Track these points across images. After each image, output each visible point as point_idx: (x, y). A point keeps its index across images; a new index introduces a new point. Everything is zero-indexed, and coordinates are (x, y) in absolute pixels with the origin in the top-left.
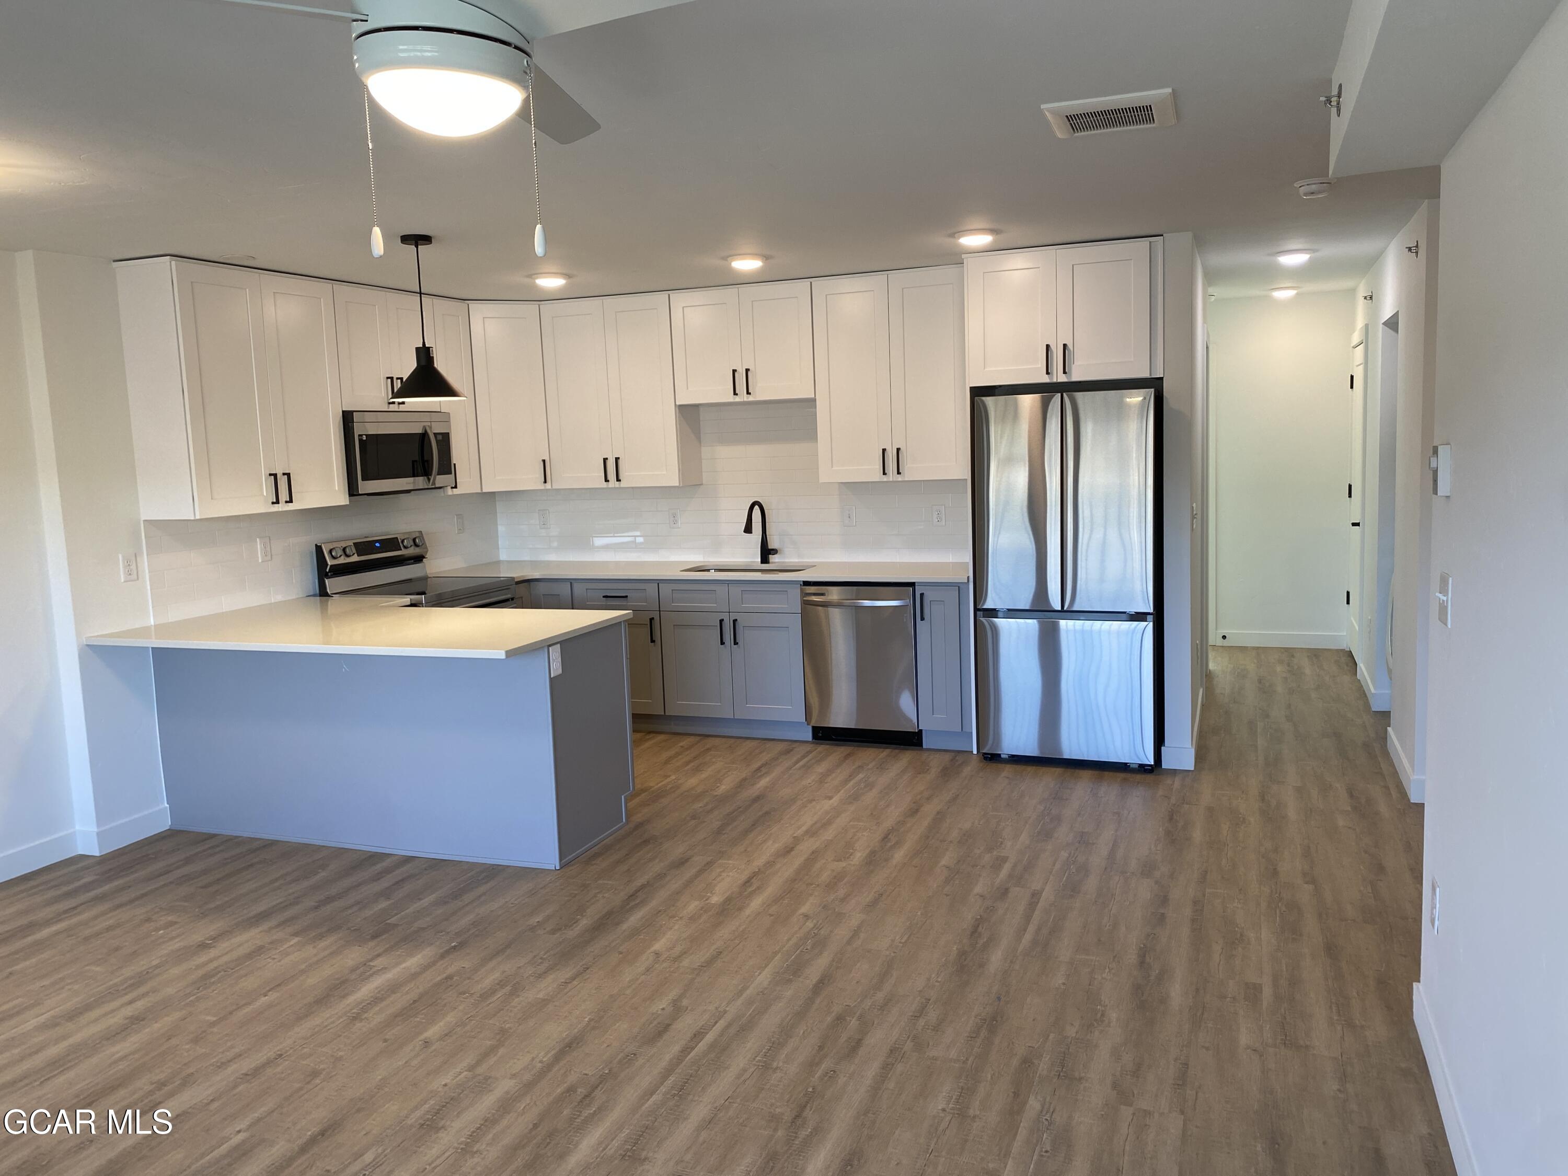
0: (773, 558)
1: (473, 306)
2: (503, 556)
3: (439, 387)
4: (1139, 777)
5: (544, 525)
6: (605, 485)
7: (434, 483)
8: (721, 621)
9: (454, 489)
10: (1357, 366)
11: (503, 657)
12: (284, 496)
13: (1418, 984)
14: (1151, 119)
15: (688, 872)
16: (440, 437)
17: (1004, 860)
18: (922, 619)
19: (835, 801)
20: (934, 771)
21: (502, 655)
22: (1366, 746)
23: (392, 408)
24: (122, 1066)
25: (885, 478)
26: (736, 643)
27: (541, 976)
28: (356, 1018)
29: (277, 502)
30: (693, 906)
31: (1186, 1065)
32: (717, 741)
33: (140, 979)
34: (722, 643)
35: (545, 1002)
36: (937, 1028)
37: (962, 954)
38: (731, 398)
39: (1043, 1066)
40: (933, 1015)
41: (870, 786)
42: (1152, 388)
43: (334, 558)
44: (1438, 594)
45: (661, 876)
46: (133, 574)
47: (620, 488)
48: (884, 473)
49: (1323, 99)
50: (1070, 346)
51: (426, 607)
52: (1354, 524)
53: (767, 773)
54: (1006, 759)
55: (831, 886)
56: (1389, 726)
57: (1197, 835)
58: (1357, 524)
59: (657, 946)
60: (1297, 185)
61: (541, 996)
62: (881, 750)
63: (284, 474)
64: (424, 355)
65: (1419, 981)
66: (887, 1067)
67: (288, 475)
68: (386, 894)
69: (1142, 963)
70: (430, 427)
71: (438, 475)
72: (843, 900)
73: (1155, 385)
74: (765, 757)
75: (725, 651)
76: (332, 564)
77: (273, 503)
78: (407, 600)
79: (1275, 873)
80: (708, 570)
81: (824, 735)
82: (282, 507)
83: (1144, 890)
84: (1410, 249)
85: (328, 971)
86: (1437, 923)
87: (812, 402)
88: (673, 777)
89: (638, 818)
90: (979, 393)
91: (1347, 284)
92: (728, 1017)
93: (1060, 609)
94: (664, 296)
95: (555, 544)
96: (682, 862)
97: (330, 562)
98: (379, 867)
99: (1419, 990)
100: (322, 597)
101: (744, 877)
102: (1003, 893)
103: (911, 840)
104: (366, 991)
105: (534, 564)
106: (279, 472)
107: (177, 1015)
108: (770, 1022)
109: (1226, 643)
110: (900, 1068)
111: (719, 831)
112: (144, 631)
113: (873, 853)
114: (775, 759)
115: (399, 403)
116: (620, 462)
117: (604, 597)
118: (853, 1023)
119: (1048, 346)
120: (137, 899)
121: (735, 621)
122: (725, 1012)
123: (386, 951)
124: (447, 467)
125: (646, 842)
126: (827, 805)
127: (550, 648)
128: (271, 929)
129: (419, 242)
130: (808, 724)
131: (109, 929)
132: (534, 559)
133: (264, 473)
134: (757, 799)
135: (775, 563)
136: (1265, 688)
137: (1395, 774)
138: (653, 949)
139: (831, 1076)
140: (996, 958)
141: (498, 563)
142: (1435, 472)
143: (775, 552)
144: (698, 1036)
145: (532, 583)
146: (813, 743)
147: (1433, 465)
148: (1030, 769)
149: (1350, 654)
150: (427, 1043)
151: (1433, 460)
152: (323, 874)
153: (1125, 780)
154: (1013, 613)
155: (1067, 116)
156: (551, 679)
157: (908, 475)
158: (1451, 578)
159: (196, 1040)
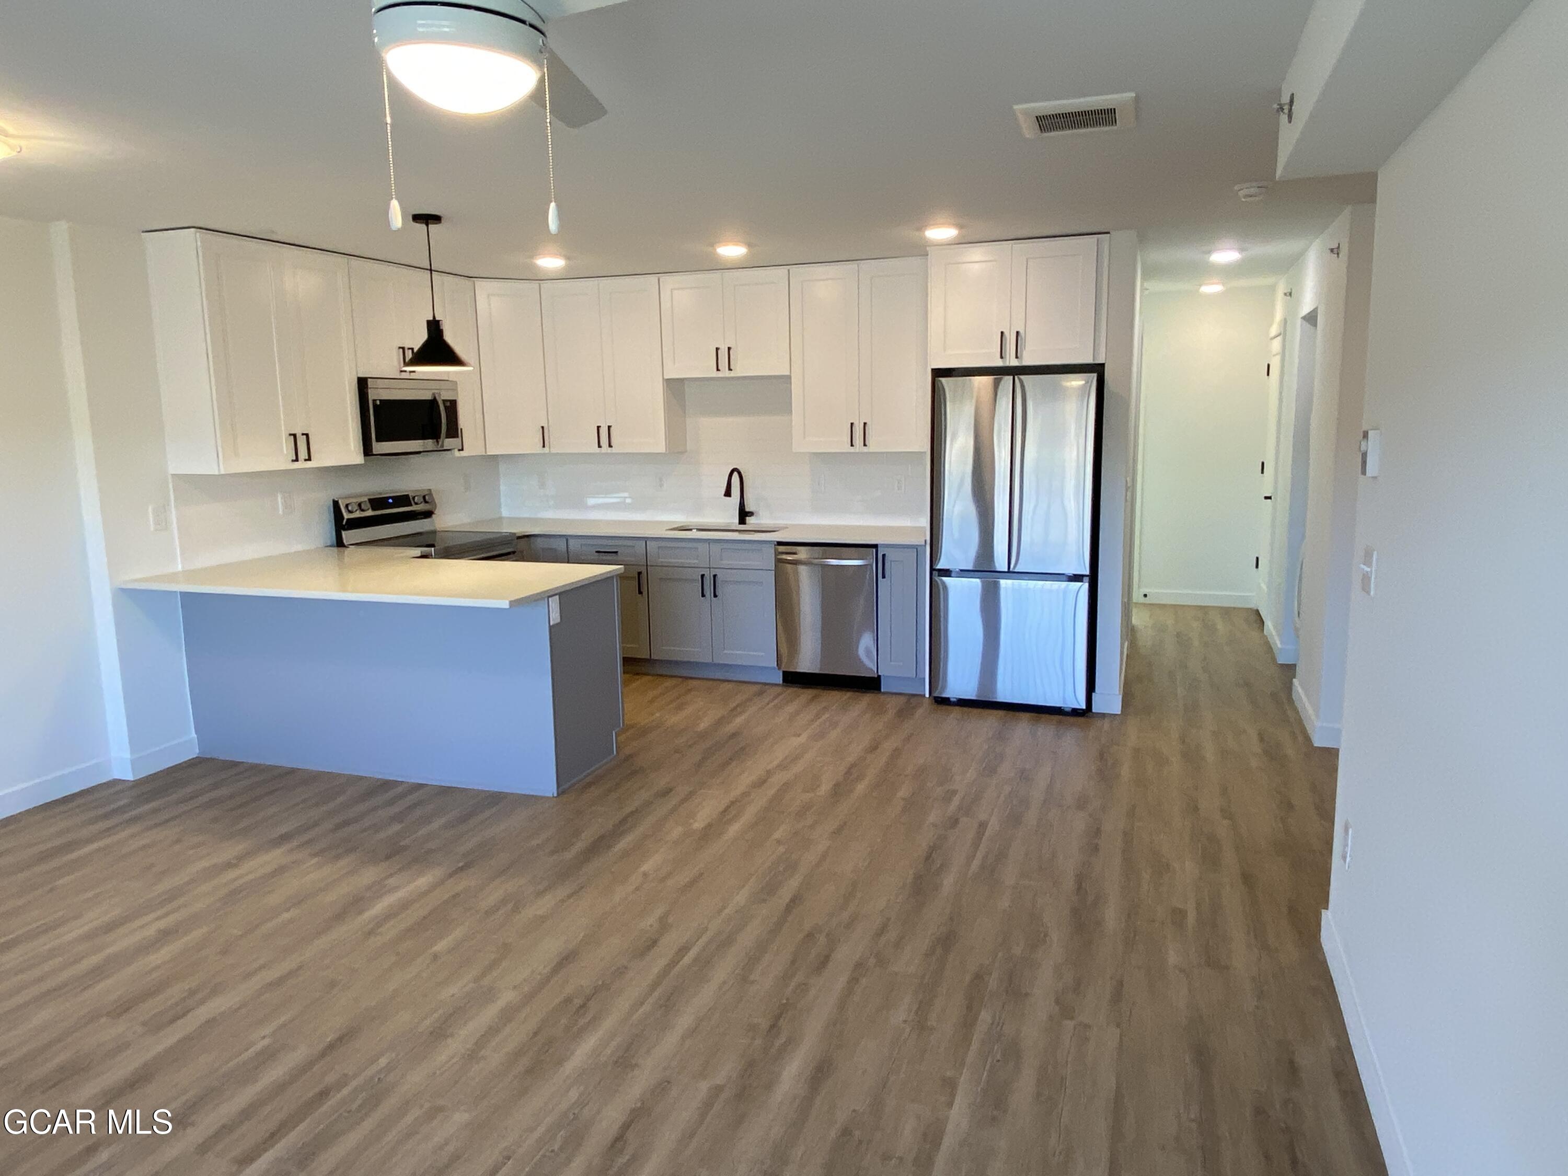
0: (749, 520)
1: (479, 284)
2: (505, 513)
3: (448, 357)
4: (1072, 719)
5: (542, 485)
6: (598, 450)
7: (442, 446)
8: (703, 576)
9: (461, 452)
10: (1274, 355)
11: (508, 607)
12: (303, 454)
13: (1326, 910)
14: (1113, 122)
15: (673, 801)
16: (448, 404)
17: (954, 792)
18: (884, 577)
19: (803, 738)
20: (891, 713)
21: (505, 604)
22: (1274, 695)
23: (404, 375)
24: (154, 975)
25: (852, 450)
26: (715, 596)
27: (540, 894)
28: (370, 933)
29: (297, 460)
30: (676, 832)
31: (1121, 984)
32: (695, 683)
33: (173, 895)
34: (703, 595)
35: (543, 919)
36: (898, 944)
37: (918, 878)
38: (714, 374)
39: (993, 982)
40: (892, 935)
41: (834, 725)
42: (1094, 372)
43: (350, 512)
44: (1362, 566)
45: (648, 804)
46: (162, 523)
47: (612, 454)
48: (852, 445)
49: (1276, 106)
50: (1022, 332)
51: (435, 558)
52: (1266, 498)
53: (740, 713)
54: (954, 702)
55: (801, 813)
56: (1295, 678)
57: (1125, 771)
58: (1269, 498)
59: (646, 867)
60: (1236, 188)
61: (540, 913)
62: (844, 692)
63: (303, 434)
64: (434, 327)
65: (1327, 909)
66: (854, 981)
67: (307, 435)
68: (397, 818)
69: (1079, 888)
70: (440, 394)
71: (447, 438)
72: (812, 827)
73: (1098, 369)
74: (739, 698)
75: (705, 602)
76: (349, 517)
77: (293, 461)
78: (418, 551)
79: (1196, 809)
80: (691, 530)
81: (794, 679)
82: (301, 465)
83: (1079, 822)
84: (1332, 250)
85: (345, 889)
86: (1348, 859)
87: (787, 379)
88: (658, 715)
89: (627, 751)
90: (938, 373)
91: (1269, 280)
92: (709, 934)
93: (1006, 570)
94: (654, 279)
95: (551, 503)
96: (666, 793)
97: (346, 516)
98: (390, 794)
99: (1328, 918)
100: (339, 548)
101: (722, 807)
102: (954, 822)
103: (871, 774)
104: (379, 907)
105: (535, 521)
106: (298, 432)
107: (205, 929)
108: (747, 938)
109: (1147, 601)
110: (864, 981)
111: (699, 765)
112: (173, 577)
113: (837, 785)
114: (750, 700)
115: (411, 372)
116: (612, 429)
117: (597, 552)
118: (822, 939)
119: (1002, 333)
120: (167, 821)
121: (715, 576)
122: (706, 929)
123: (400, 870)
124: (454, 431)
125: (634, 773)
126: (796, 742)
127: (550, 599)
128: (292, 850)
129: (429, 221)
130: (779, 669)
131: (144, 847)
132: (532, 516)
133: (284, 435)
134: (734, 735)
135: (752, 524)
136: (1182, 640)
137: (1300, 722)
138: (642, 869)
139: (803, 988)
140: (948, 882)
141: (501, 518)
142: (1364, 455)
143: (751, 514)
144: (683, 950)
145: (532, 539)
146: (783, 685)
147: (1363, 448)
148: (975, 711)
149: (1257, 612)
150: (435, 957)
151: (1363, 443)
152: (341, 799)
153: (1060, 722)
154: (964, 573)
155: (1037, 117)
156: (551, 627)
157: (873, 447)
158: (1375, 553)
159: (224, 952)
